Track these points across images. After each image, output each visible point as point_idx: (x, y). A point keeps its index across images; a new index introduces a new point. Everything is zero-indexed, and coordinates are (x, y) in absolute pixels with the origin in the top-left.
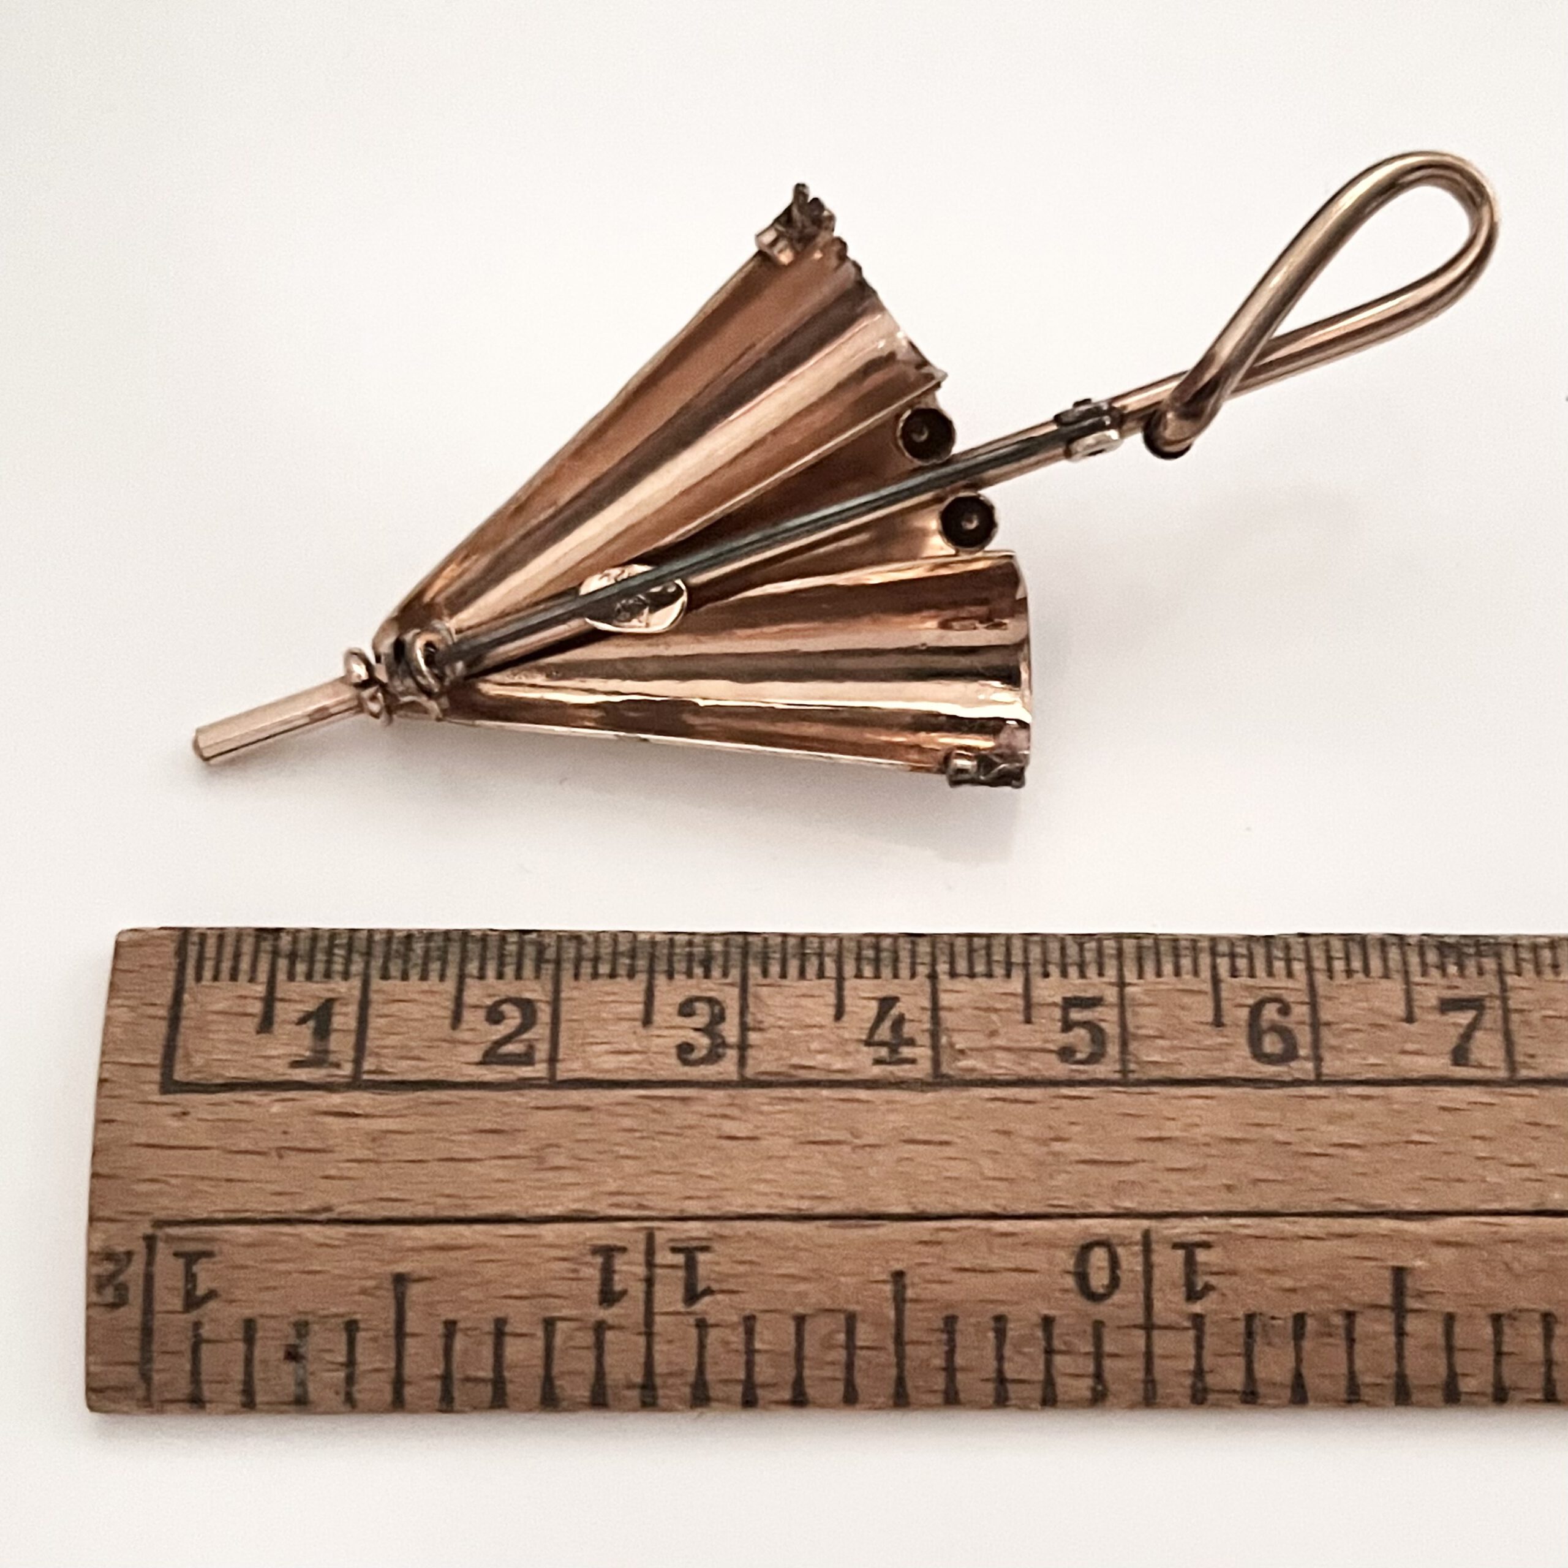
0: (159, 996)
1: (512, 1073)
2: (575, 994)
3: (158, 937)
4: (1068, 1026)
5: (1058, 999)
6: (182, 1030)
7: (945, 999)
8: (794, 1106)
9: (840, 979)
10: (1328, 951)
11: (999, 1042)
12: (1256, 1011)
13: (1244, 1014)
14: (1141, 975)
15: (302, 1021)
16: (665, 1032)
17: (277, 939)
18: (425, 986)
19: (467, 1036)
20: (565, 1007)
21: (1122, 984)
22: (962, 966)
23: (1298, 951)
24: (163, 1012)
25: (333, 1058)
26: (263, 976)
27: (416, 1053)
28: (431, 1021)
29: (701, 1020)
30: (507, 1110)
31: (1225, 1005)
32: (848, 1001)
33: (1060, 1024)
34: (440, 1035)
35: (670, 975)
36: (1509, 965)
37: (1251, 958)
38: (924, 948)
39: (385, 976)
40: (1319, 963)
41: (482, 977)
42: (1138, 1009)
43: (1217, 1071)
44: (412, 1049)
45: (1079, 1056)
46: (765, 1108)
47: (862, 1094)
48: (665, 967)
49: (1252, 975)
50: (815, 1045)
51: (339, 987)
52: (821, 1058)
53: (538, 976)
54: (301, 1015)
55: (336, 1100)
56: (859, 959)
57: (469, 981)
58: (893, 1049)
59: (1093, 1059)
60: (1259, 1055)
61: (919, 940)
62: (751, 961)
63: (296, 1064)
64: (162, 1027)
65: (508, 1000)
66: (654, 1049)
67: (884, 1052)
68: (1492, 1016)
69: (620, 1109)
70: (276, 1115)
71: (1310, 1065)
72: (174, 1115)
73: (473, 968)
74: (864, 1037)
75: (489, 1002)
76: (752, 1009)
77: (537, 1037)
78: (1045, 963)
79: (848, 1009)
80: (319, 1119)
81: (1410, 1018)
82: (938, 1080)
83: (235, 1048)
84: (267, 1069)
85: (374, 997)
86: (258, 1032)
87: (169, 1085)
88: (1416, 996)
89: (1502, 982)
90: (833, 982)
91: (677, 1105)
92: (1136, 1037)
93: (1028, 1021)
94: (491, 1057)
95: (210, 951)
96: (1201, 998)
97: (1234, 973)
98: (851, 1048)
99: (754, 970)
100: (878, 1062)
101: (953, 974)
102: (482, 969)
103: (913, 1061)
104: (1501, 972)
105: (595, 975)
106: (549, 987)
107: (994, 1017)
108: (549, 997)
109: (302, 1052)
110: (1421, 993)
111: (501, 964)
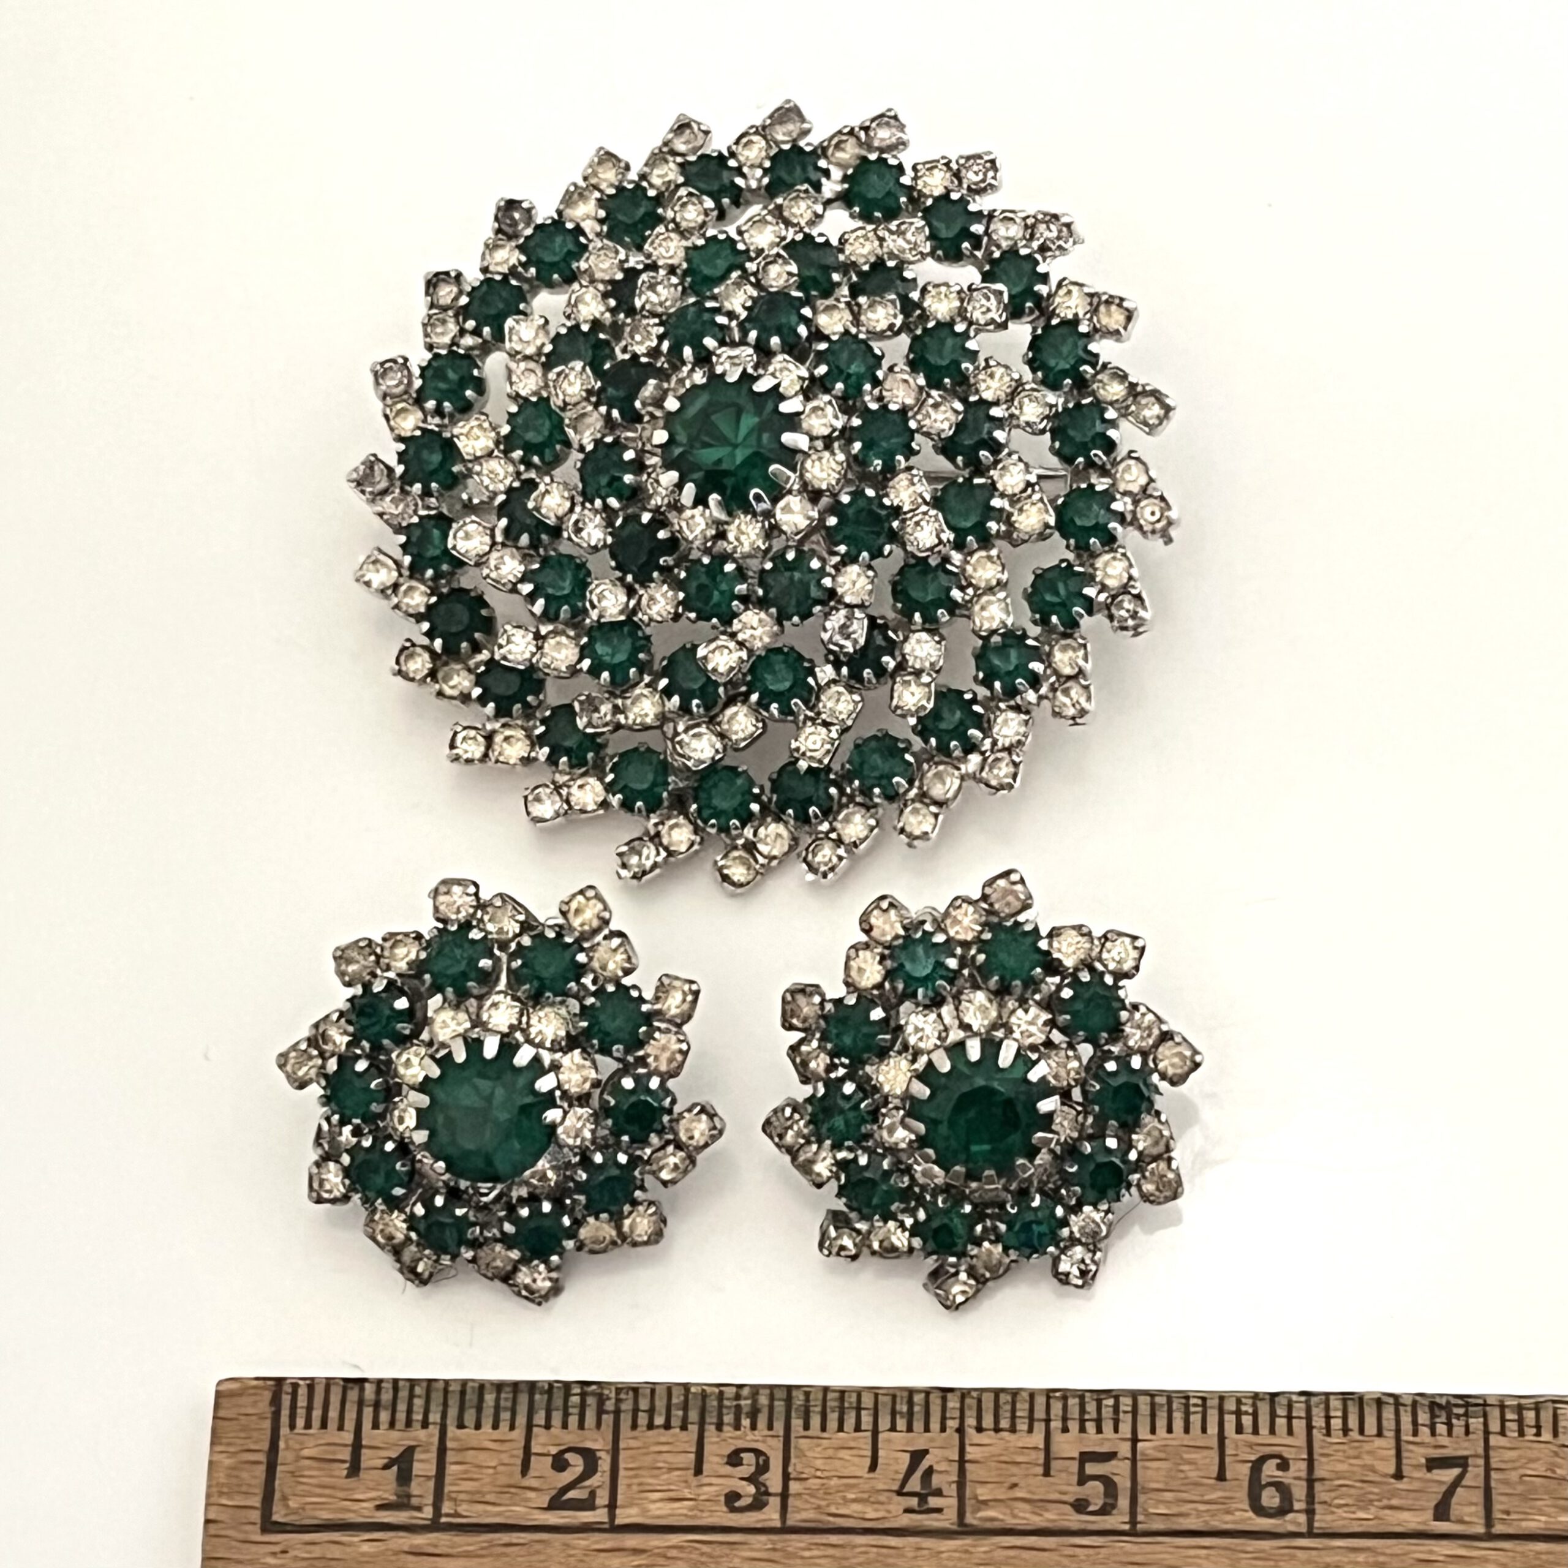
0: (256, 1442)
1: (575, 1517)
2: (633, 1443)
3: (255, 1387)
4: (1083, 1479)
5: (1076, 1455)
6: (278, 1475)
7: (972, 1452)
8: (831, 1551)
9: (875, 1433)
10: (1327, 1408)
11: (1018, 1493)
12: (1257, 1466)
13: (1246, 1469)
14: (1153, 1431)
15: (386, 1467)
16: (714, 1480)
17: (362, 1390)
18: (496, 1434)
19: (534, 1483)
20: (623, 1455)
21: (1135, 1440)
22: (988, 1421)
23: (1299, 1410)
24: (262, 1457)
25: (414, 1501)
26: (350, 1424)
27: (489, 1498)
28: (501, 1468)
29: (747, 1470)
30: (572, 1552)
31: (1228, 1460)
32: (881, 1453)
33: (1075, 1478)
34: (512, 1482)
35: (719, 1427)
36: (1495, 1426)
37: (1255, 1415)
38: (953, 1403)
39: (461, 1426)
40: (1319, 1422)
41: (548, 1426)
42: (1149, 1464)
43: (1217, 1524)
44: (483, 1494)
45: (1091, 1508)
46: (807, 1554)
47: (892, 1541)
48: (715, 1420)
49: (1256, 1431)
50: (851, 1496)
51: (419, 1434)
52: (856, 1507)
53: (599, 1425)
54: (386, 1461)
55: (420, 1540)
56: (894, 1413)
57: (535, 1430)
58: (922, 1498)
59: (1104, 1511)
60: (1258, 1509)
61: (949, 1395)
62: (793, 1414)
63: (379, 1507)
64: (261, 1471)
65: (570, 1450)
66: (702, 1497)
67: (914, 1502)
68: (1475, 1474)
69: (674, 1553)
70: (363, 1554)
71: (1302, 1518)
72: (274, 1554)
73: (540, 1418)
74: (896, 1487)
75: (554, 1450)
76: (793, 1460)
77: (597, 1484)
78: (1065, 1419)
79: (880, 1461)
80: (403, 1556)
81: (1399, 1475)
82: (963, 1530)
83: (327, 1491)
84: (354, 1511)
85: (449, 1444)
86: (348, 1476)
87: (269, 1526)
88: (1404, 1454)
89: (1486, 1441)
90: (869, 1434)
91: (725, 1550)
92: (1147, 1491)
93: (1047, 1473)
94: (555, 1504)
95: (302, 1402)
96: (1206, 1453)
97: (1239, 1429)
98: (882, 1498)
99: (797, 1423)
100: (908, 1511)
101: (979, 1429)
102: (548, 1418)
103: (939, 1510)
104: (1487, 1433)
105: (651, 1426)
106: (610, 1437)
107: (1014, 1469)
108: (609, 1447)
109: (386, 1495)
110: (1411, 1451)
111: (566, 1415)
